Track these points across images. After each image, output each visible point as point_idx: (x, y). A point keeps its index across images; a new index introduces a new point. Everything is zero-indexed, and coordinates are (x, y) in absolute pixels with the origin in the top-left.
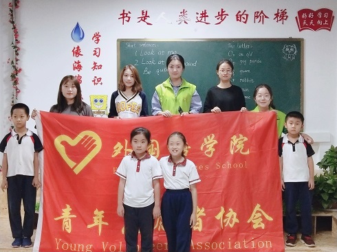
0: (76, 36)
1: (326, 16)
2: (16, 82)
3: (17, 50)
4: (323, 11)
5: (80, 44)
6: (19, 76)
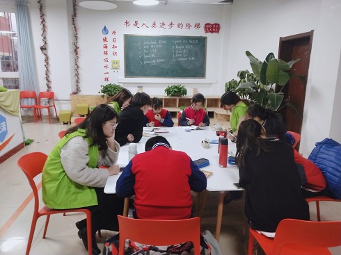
0: (104, 32)
4: (216, 24)
5: (107, 36)
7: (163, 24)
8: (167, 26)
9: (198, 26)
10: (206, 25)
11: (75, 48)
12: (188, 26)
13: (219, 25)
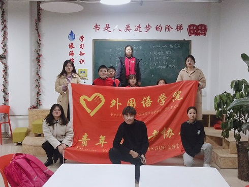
0: (71, 37)
1: (203, 28)
2: (39, 62)
3: (39, 44)
4: (202, 25)
5: (73, 42)
6: (41, 58)
7: (139, 27)
8: (143, 29)
9: (180, 28)
10: (190, 26)
11: (37, 55)
12: (168, 28)
13: (205, 26)
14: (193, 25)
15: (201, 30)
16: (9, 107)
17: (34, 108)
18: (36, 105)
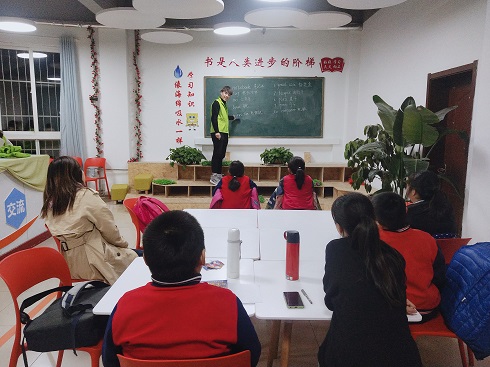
0: (177, 74)
1: (339, 62)
2: (139, 105)
3: (138, 83)
4: (337, 59)
5: (180, 79)
6: (140, 100)
7: (260, 61)
8: (265, 63)
9: (310, 62)
10: (323, 60)
11: (136, 97)
12: (297, 62)
13: (342, 60)
14: (327, 59)
15: (337, 64)
16: (104, 160)
17: (135, 160)
18: (136, 157)
